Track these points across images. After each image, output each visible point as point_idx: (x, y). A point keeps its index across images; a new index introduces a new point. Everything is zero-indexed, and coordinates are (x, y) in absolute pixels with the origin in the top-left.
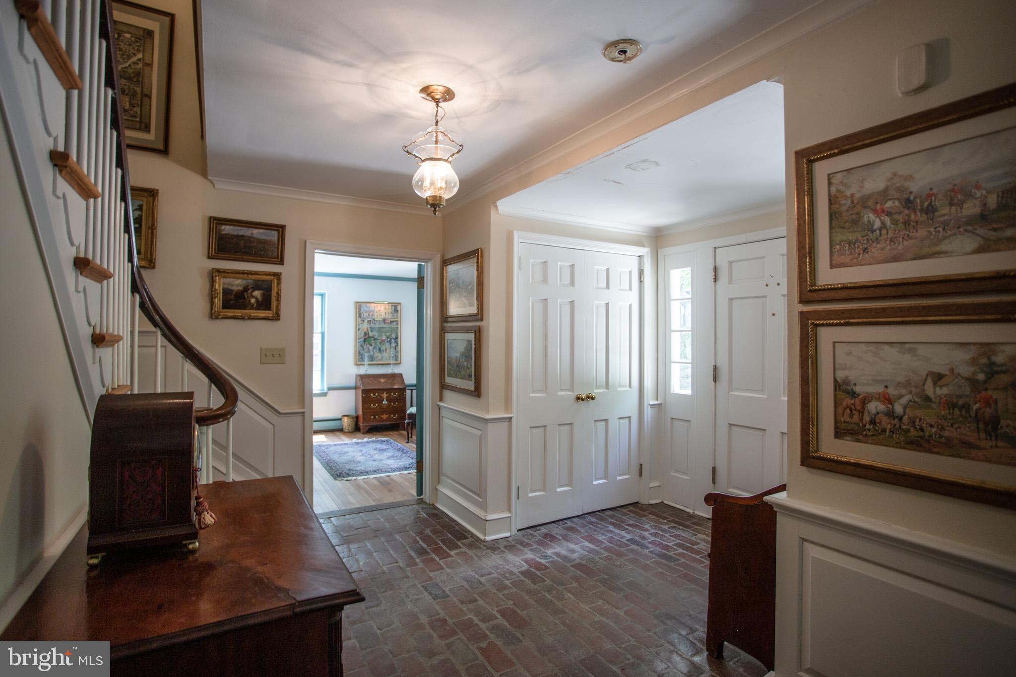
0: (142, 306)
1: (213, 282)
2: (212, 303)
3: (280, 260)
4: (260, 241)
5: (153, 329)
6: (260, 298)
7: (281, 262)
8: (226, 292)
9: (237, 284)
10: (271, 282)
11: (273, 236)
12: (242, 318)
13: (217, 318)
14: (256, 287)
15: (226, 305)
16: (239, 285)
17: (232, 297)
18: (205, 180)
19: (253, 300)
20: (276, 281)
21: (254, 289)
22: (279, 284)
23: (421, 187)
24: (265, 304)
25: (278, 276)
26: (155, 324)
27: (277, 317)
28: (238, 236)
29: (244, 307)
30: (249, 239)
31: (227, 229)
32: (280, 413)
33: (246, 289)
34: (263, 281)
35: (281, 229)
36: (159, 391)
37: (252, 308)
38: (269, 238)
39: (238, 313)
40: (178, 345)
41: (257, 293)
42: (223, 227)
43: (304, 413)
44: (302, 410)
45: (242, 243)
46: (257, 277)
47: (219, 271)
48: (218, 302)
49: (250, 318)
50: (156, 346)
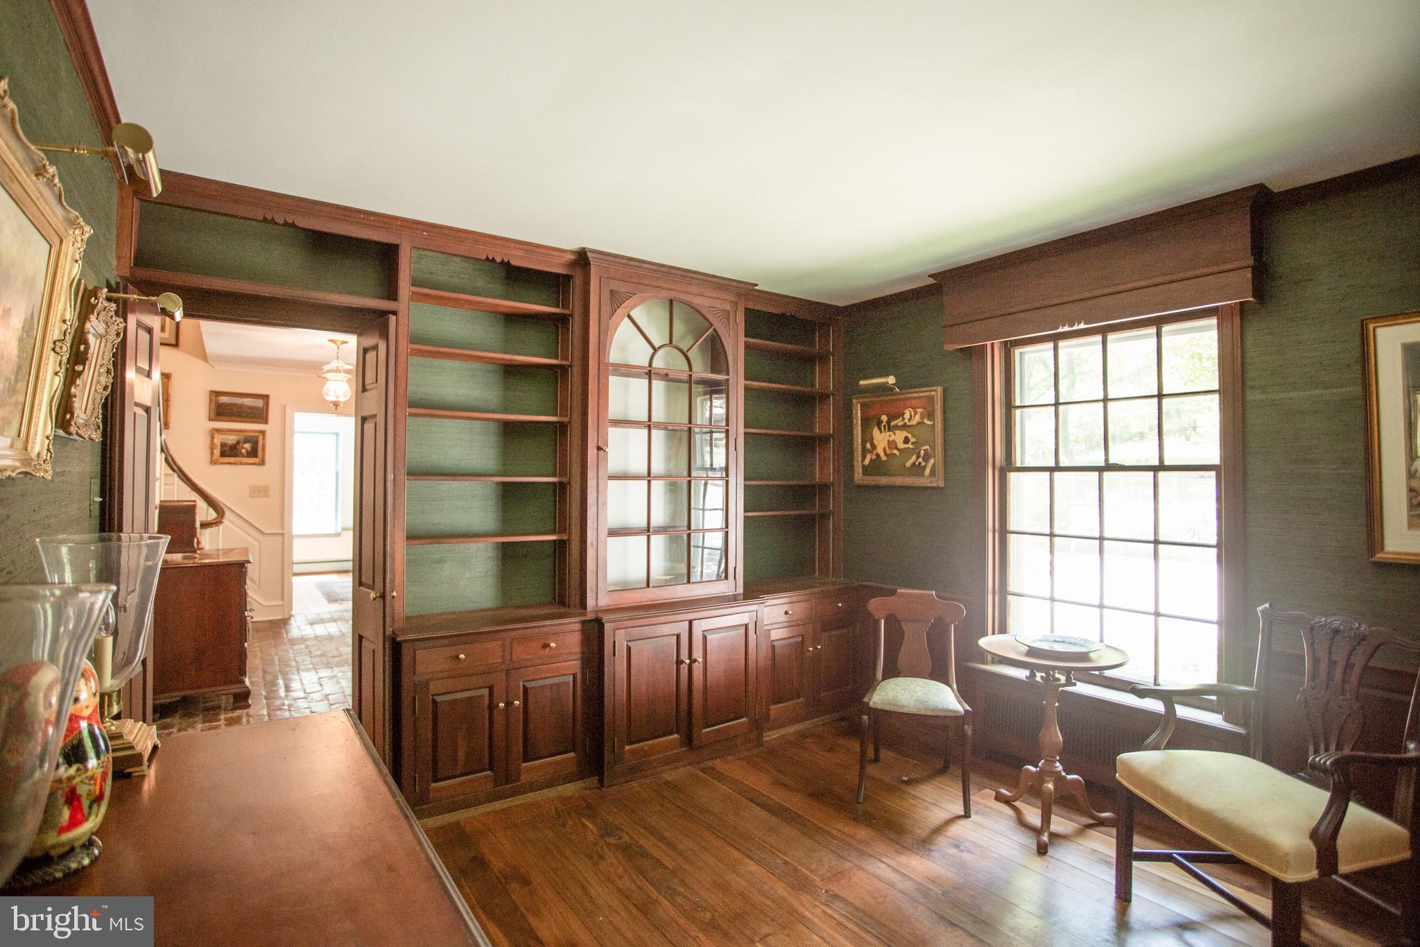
0: (166, 460)
1: (213, 438)
2: (212, 453)
3: (265, 421)
4: (249, 407)
5: (171, 472)
6: (249, 449)
7: (266, 422)
8: (223, 445)
9: (231, 439)
10: (257, 437)
11: (260, 403)
12: (235, 464)
13: (215, 464)
14: (246, 441)
15: (223, 454)
16: (232, 440)
17: (228, 448)
18: (206, 364)
19: (244, 451)
20: (261, 437)
21: (244, 442)
22: (264, 439)
23: (328, 394)
24: (253, 453)
25: (263, 433)
26: (174, 470)
27: (262, 463)
28: (232, 404)
29: (237, 456)
30: (241, 406)
31: (223, 399)
32: (263, 533)
33: (238, 443)
34: (251, 437)
35: (266, 398)
36: (176, 499)
37: (243, 456)
38: (256, 405)
39: (232, 460)
40: (184, 479)
41: (247, 446)
42: (221, 398)
43: (283, 534)
44: (281, 532)
45: (235, 409)
46: (247, 434)
47: (218, 430)
48: (217, 452)
49: (242, 464)
50: (173, 484)
